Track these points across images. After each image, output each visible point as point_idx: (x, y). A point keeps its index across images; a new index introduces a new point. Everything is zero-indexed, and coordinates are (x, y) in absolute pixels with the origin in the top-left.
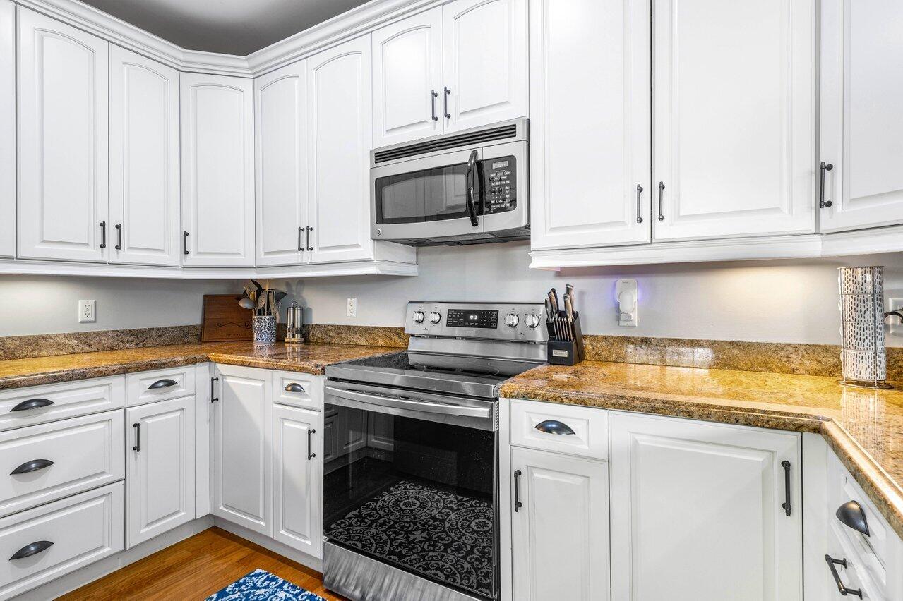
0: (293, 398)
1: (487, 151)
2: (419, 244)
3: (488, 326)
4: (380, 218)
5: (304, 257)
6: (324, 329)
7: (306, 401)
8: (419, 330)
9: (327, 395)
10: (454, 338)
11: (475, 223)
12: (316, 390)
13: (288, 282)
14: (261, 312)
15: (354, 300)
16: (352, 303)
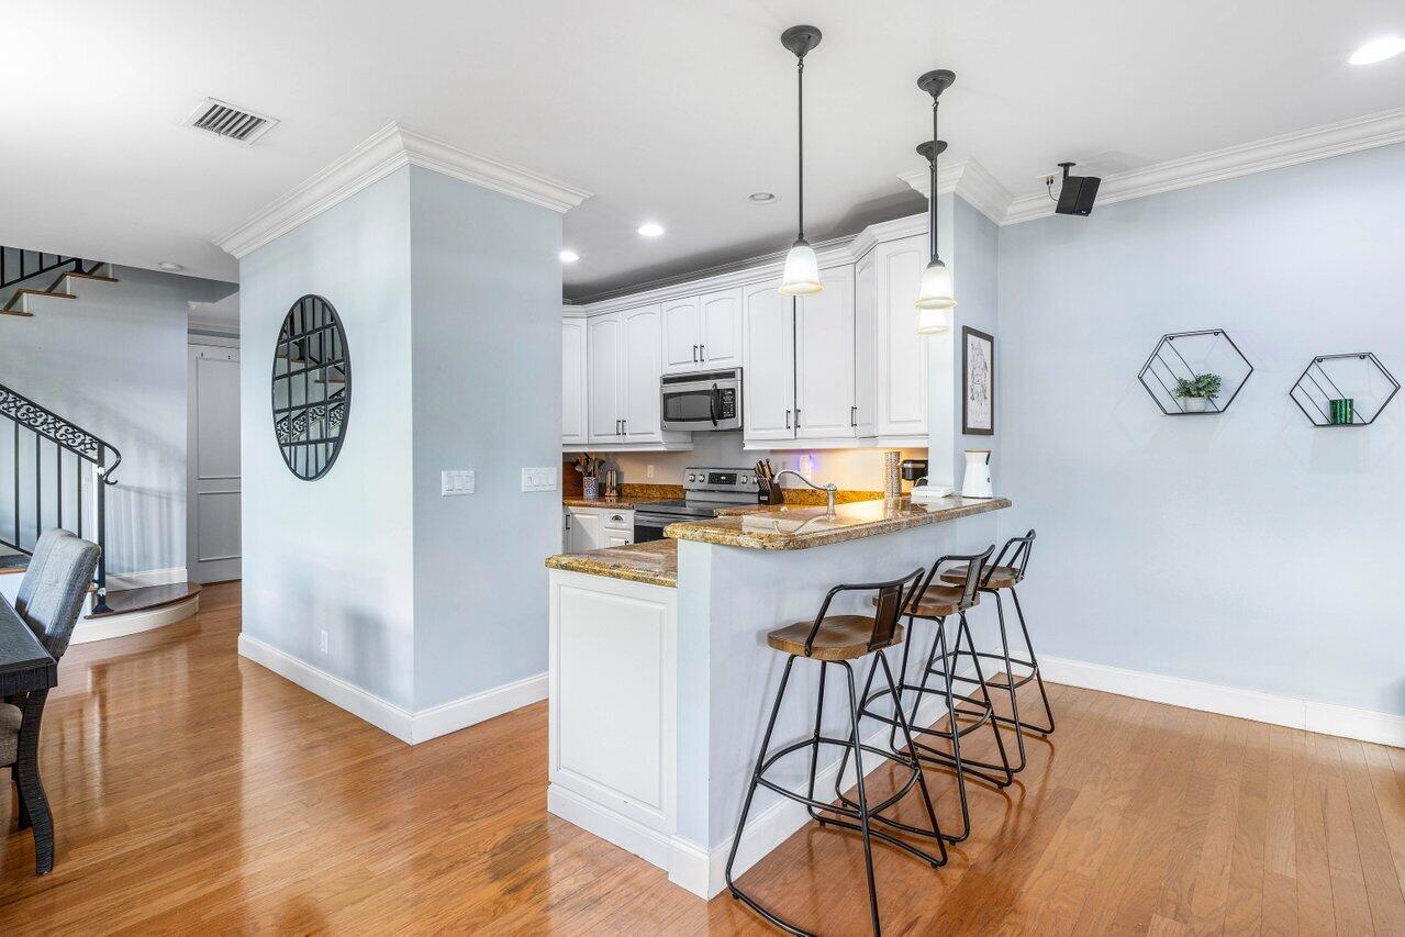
0: (617, 524)
1: (723, 384)
2: (694, 433)
3: (730, 483)
4: (666, 417)
5: (620, 439)
6: (632, 486)
7: (624, 525)
8: (692, 486)
9: (635, 521)
10: (713, 491)
11: (716, 425)
12: (629, 517)
13: (606, 454)
14: (589, 475)
15: (651, 467)
16: (651, 468)
